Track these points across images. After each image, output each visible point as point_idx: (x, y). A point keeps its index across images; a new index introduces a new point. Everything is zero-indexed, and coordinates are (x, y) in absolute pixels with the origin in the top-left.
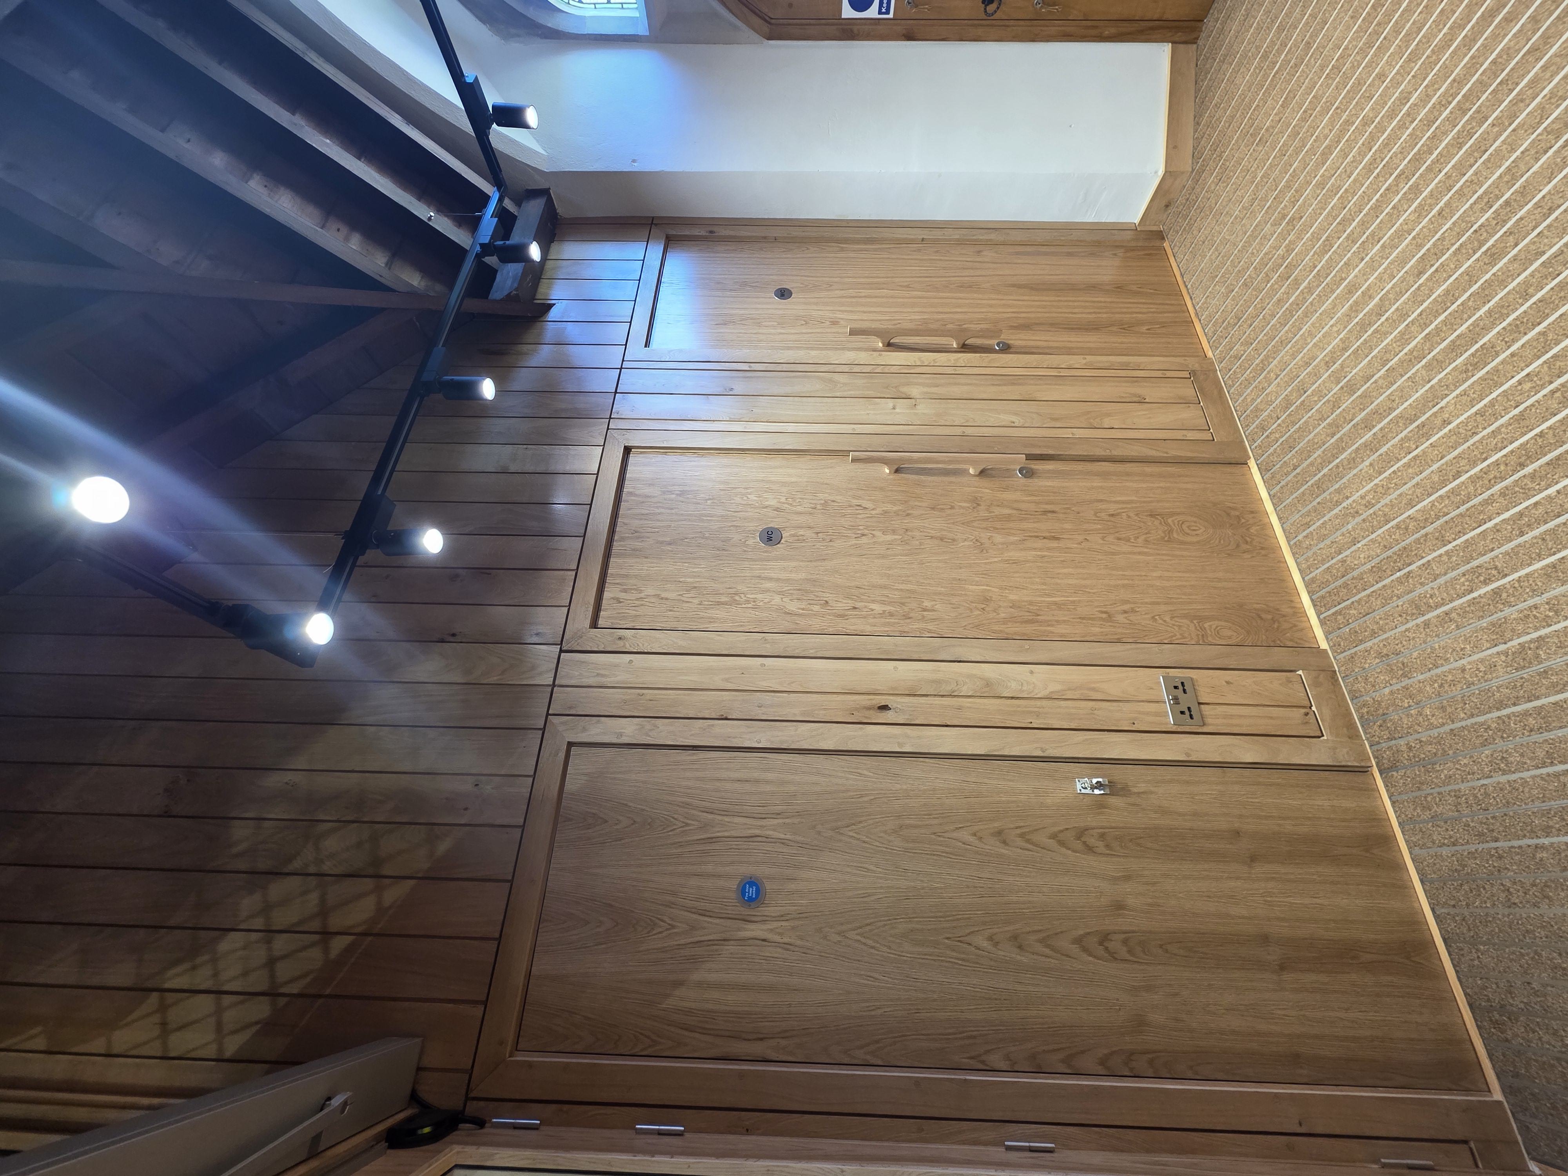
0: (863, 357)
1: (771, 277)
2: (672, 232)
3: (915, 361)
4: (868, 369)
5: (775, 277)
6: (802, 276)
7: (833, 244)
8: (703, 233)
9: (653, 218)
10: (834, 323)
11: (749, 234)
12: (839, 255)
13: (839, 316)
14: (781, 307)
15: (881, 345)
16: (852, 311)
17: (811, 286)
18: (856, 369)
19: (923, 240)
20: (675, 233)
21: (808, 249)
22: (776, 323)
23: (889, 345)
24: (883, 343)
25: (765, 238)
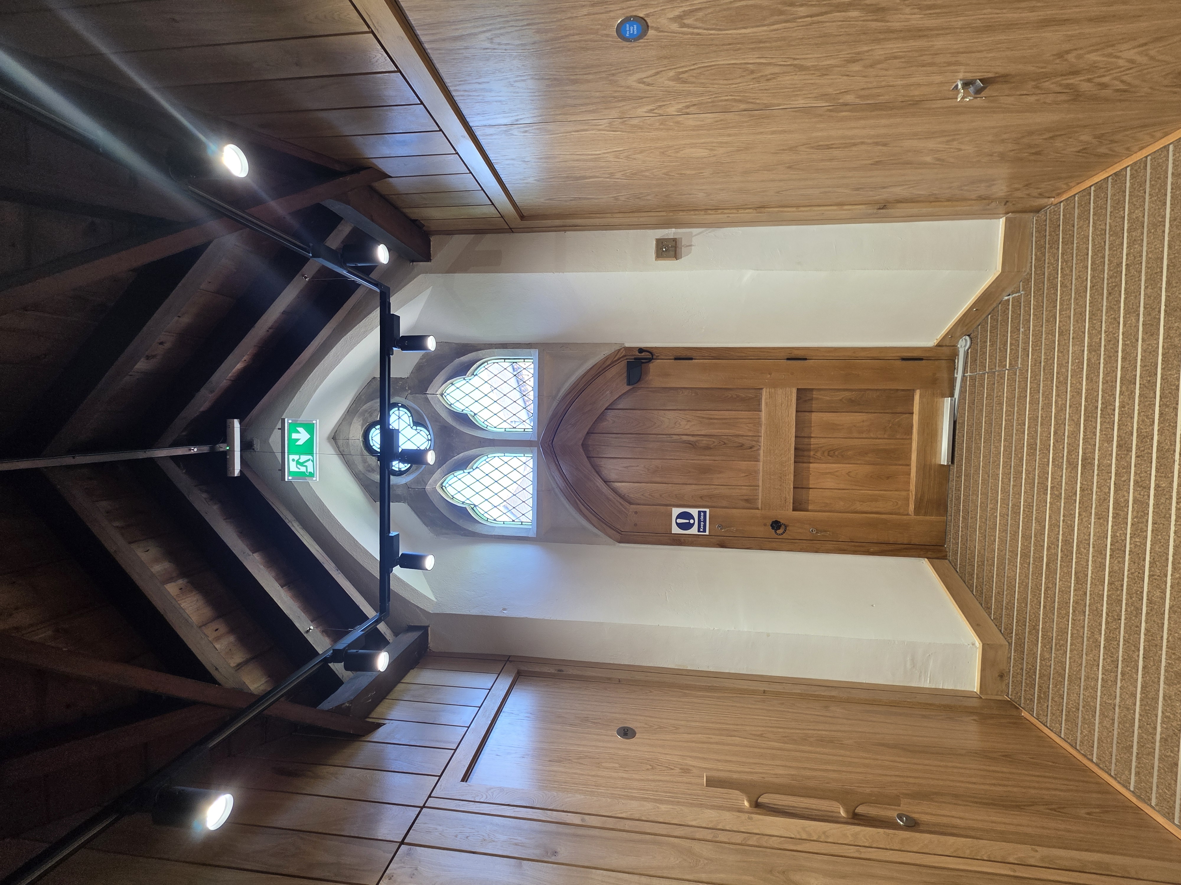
0: (728, 819)
1: (614, 715)
2: (523, 668)
3: (799, 833)
4: (738, 838)
5: (617, 716)
6: (646, 716)
7: (675, 690)
8: (552, 671)
9: (510, 656)
10: (686, 771)
11: (594, 674)
12: (683, 700)
13: (691, 763)
14: (623, 746)
15: (746, 804)
16: (704, 759)
17: (656, 727)
18: (722, 837)
19: (764, 692)
20: (526, 669)
21: (651, 692)
22: (617, 765)
23: (757, 805)
24: (749, 801)
25: (609, 679)
